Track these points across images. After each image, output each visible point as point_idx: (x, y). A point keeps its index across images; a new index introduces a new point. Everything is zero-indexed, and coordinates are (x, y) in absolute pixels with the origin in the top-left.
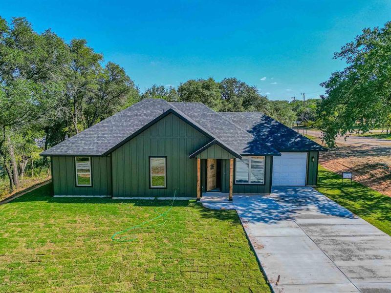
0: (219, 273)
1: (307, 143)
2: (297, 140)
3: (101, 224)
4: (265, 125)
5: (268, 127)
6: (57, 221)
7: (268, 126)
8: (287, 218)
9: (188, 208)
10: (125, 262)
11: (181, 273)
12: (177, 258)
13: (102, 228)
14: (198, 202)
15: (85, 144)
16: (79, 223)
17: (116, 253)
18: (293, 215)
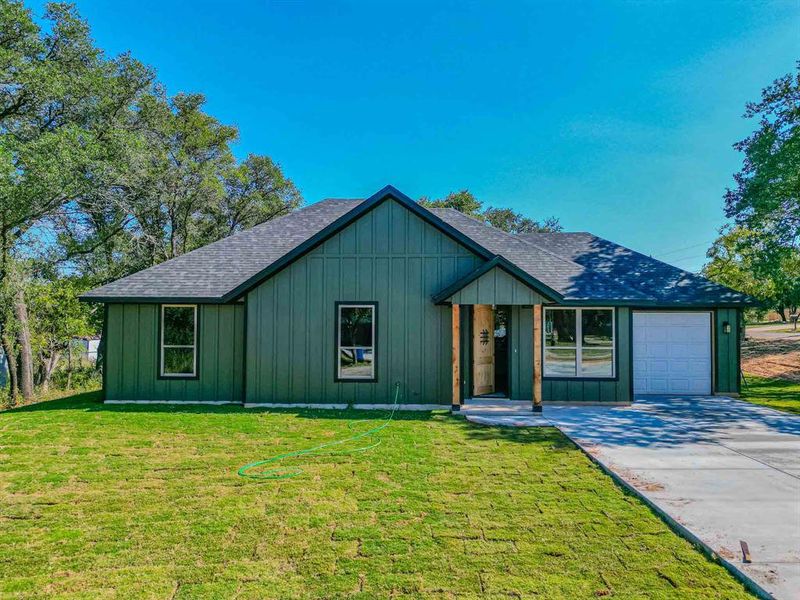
0: (549, 542)
1: (710, 289)
2: (682, 284)
3: (213, 448)
4: (601, 255)
5: (610, 260)
6: (102, 443)
7: (610, 257)
8: (695, 440)
9: (433, 424)
10: (273, 518)
11: (436, 540)
12: (417, 510)
13: (216, 455)
14: (454, 413)
15: (187, 278)
16: (158, 447)
17: (249, 500)
18: (708, 436)
